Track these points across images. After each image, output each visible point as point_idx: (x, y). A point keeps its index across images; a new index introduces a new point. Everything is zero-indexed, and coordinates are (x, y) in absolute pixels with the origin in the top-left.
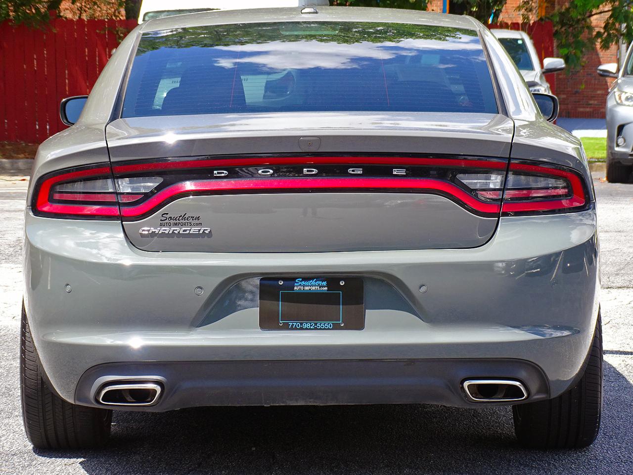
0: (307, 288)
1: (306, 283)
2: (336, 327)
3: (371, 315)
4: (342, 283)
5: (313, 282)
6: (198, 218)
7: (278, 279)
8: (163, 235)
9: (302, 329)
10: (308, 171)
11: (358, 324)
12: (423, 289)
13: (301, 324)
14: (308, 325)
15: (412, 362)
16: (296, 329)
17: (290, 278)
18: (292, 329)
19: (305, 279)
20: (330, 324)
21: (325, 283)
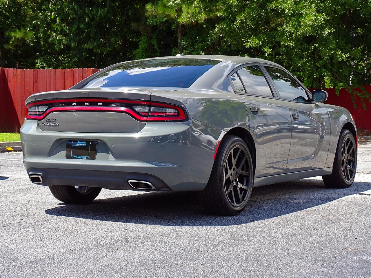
0: (80, 144)
1: (80, 143)
2: (87, 159)
3: (98, 155)
4: (90, 143)
5: (82, 142)
6: (55, 120)
7: (72, 141)
8: (49, 125)
9: (77, 158)
10: (86, 104)
11: (93, 158)
12: (113, 146)
13: (77, 157)
14: (79, 157)
15: (110, 172)
16: (76, 158)
17: (76, 140)
18: (74, 158)
19: (81, 141)
20: (85, 158)
21: (85, 143)
